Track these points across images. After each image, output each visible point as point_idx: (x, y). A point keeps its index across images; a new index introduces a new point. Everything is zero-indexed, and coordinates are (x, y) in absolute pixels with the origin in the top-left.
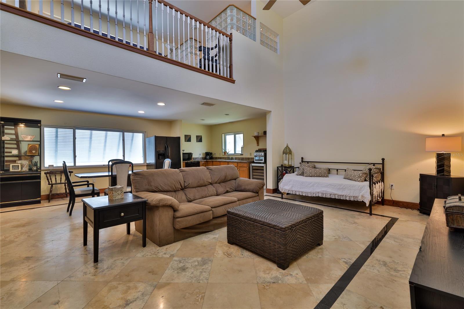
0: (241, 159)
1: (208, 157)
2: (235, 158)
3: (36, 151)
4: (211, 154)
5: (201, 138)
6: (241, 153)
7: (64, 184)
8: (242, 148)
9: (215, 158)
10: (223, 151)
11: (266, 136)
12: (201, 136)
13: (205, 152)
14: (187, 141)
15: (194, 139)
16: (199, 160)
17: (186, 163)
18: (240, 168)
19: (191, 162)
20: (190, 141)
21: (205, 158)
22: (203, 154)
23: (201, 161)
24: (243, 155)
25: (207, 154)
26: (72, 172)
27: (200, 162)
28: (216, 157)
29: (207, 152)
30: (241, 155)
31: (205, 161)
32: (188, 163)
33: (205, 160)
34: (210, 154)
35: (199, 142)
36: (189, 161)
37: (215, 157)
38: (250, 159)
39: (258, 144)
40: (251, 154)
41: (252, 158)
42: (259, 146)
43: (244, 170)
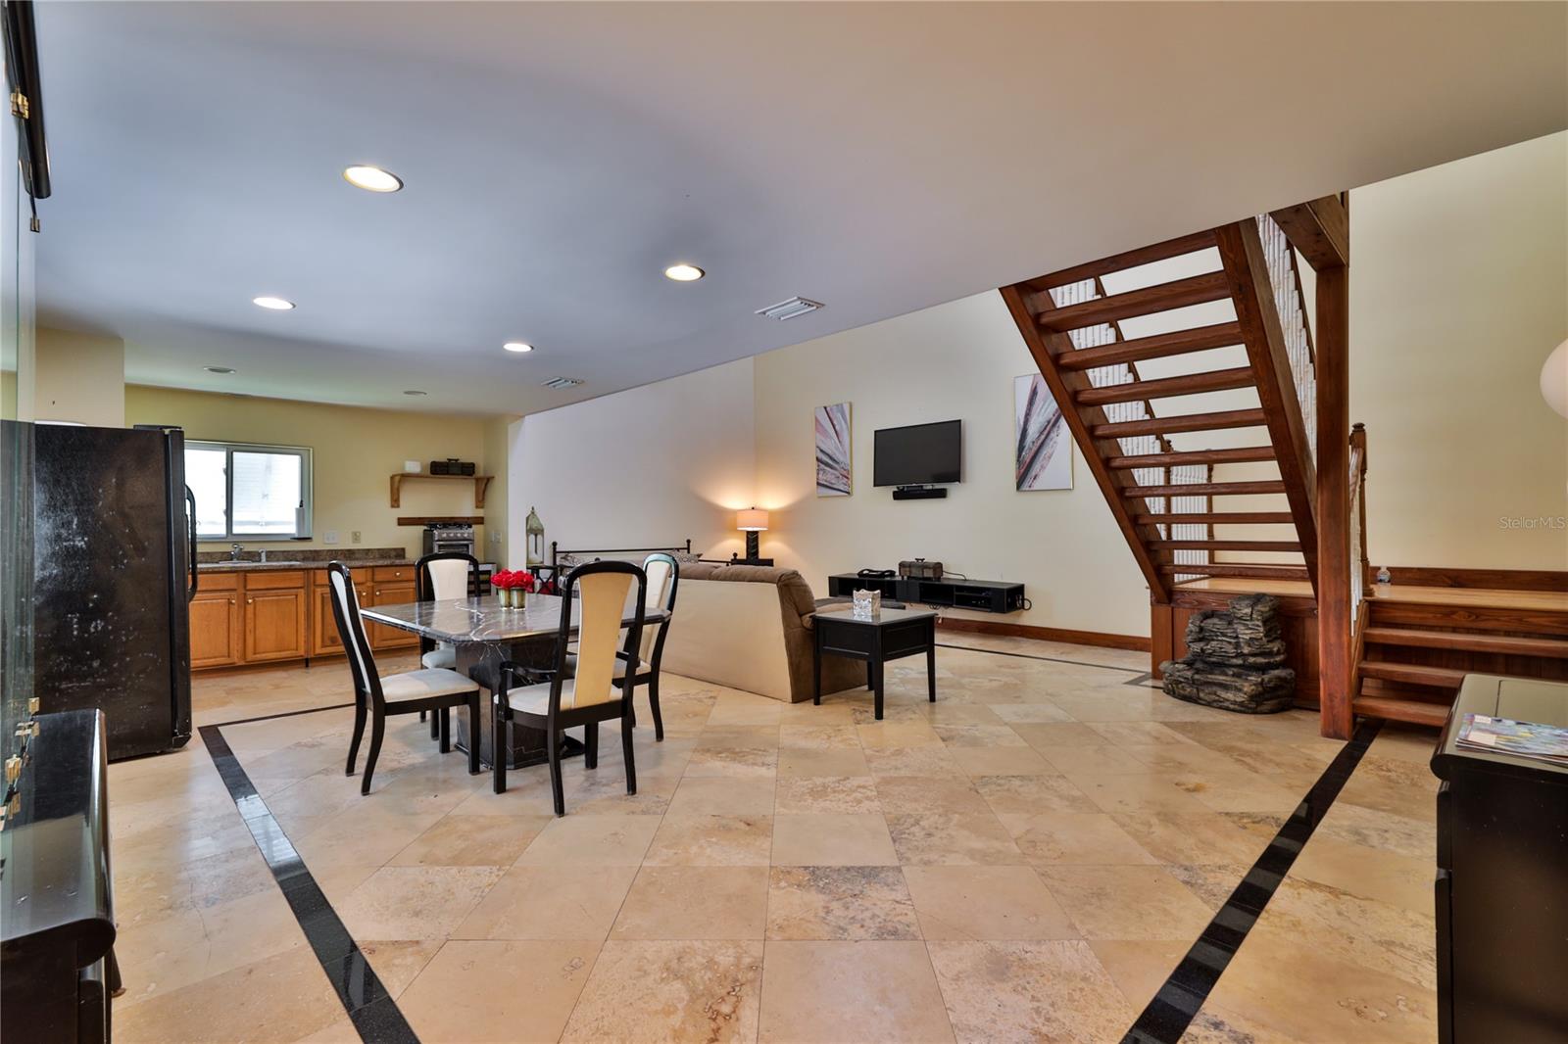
0: (299, 556)
24: (316, 538)
30: (296, 539)
38: (357, 556)
39: (395, 502)
40: (356, 537)
41: (369, 550)
42: (397, 509)
43: (405, 592)
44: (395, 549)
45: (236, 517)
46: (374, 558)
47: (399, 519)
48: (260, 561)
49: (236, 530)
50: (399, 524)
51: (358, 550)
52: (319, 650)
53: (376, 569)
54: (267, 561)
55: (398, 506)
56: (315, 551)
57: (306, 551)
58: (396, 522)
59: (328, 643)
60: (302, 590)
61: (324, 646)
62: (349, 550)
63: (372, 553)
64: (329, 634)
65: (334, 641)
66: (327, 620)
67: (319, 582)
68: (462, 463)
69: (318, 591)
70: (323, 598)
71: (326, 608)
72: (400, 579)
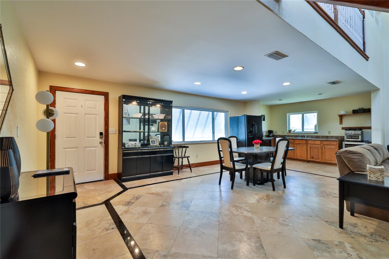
0: (315, 137)
1: (271, 135)
2: (307, 136)
3: (165, 128)
4: (273, 132)
5: (265, 117)
7: (181, 158)
8: (315, 126)
10: (288, 129)
11: (371, 113)
12: (264, 115)
13: (267, 130)
18: (325, 146)
21: (268, 136)
22: (266, 132)
24: (318, 133)
26: (188, 147)
28: (278, 135)
29: (270, 130)
30: (314, 133)
35: (263, 121)
37: (276, 135)
38: (329, 137)
39: (341, 123)
40: (329, 133)
41: (332, 136)
42: (342, 125)
43: (332, 148)
44: (340, 136)
45: (305, 128)
46: (334, 139)
47: (342, 128)
48: (305, 137)
49: (305, 131)
52: (309, 159)
53: (324, 141)
54: (307, 138)
55: (342, 124)
56: (318, 136)
57: (316, 136)
59: (311, 158)
60: (305, 145)
61: (310, 158)
62: (327, 136)
63: (333, 137)
64: (312, 155)
65: (313, 158)
66: (311, 152)
67: (309, 143)
68: (364, 109)
69: (309, 145)
70: (310, 147)
71: (311, 149)
72: (330, 144)
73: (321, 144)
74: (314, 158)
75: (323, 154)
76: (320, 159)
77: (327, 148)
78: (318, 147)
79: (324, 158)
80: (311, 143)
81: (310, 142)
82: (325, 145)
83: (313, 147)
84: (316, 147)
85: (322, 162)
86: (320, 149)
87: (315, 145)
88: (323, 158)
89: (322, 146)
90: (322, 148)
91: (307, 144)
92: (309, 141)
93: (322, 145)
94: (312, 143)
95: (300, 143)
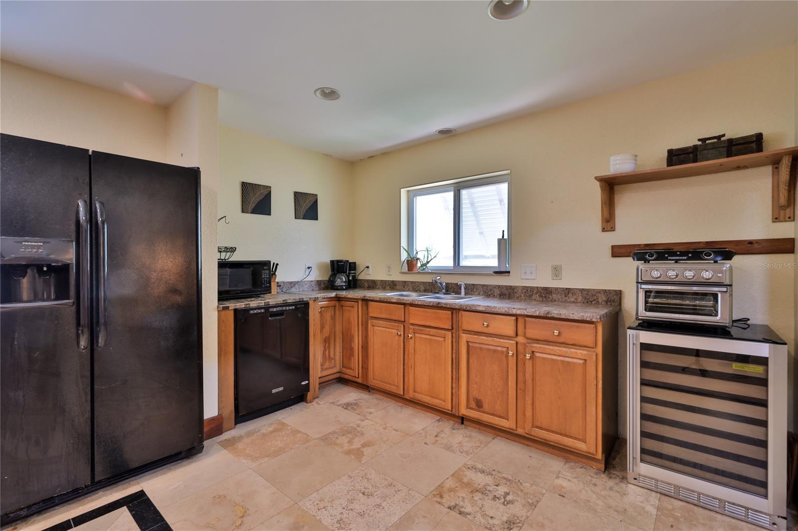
0: (497, 292)
1: (341, 280)
2: (458, 292)
4: (353, 266)
5: (316, 202)
6: (494, 263)
8: (500, 241)
9: (366, 285)
12: (316, 195)
13: (327, 259)
14: (253, 212)
15: (283, 204)
16: (306, 295)
17: (235, 310)
18: (536, 347)
19: (267, 308)
20: (269, 213)
21: (329, 285)
22: (321, 267)
23: (316, 300)
24: (508, 272)
25: (339, 267)
27: (311, 303)
28: (374, 282)
29: (338, 261)
30: (496, 273)
31: (331, 299)
32: (246, 311)
33: (333, 294)
34: (350, 270)
35: (305, 218)
36: (254, 303)
37: (368, 281)
39: (609, 223)
41: (570, 290)
42: (611, 234)
43: (569, 363)
44: (605, 291)
45: (465, 251)
46: (575, 303)
47: (613, 247)
49: (464, 263)
50: (614, 255)
51: (556, 289)
52: (464, 411)
53: (529, 320)
55: (613, 229)
57: (502, 288)
58: (609, 252)
59: (473, 405)
60: (449, 334)
61: (468, 407)
62: (546, 289)
63: (573, 294)
64: (475, 393)
65: (479, 405)
66: (472, 375)
67: (465, 327)
68: (730, 141)
69: (464, 337)
70: (468, 346)
71: (471, 361)
72: (561, 340)
73: (517, 335)
74: (486, 406)
75: (524, 391)
76: (512, 414)
77: (544, 358)
78: (502, 352)
79: (529, 414)
80: (470, 328)
81: (469, 321)
82: (537, 341)
83: (481, 349)
84: (495, 351)
85: (520, 431)
86: (512, 362)
87: (489, 340)
88: (524, 415)
89: (520, 347)
90: (521, 357)
91: (454, 329)
92: (464, 313)
93: (521, 339)
94: (477, 327)
95: (428, 324)
